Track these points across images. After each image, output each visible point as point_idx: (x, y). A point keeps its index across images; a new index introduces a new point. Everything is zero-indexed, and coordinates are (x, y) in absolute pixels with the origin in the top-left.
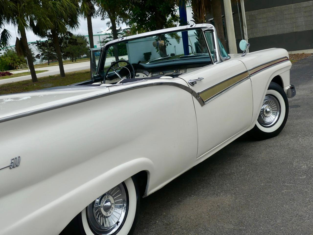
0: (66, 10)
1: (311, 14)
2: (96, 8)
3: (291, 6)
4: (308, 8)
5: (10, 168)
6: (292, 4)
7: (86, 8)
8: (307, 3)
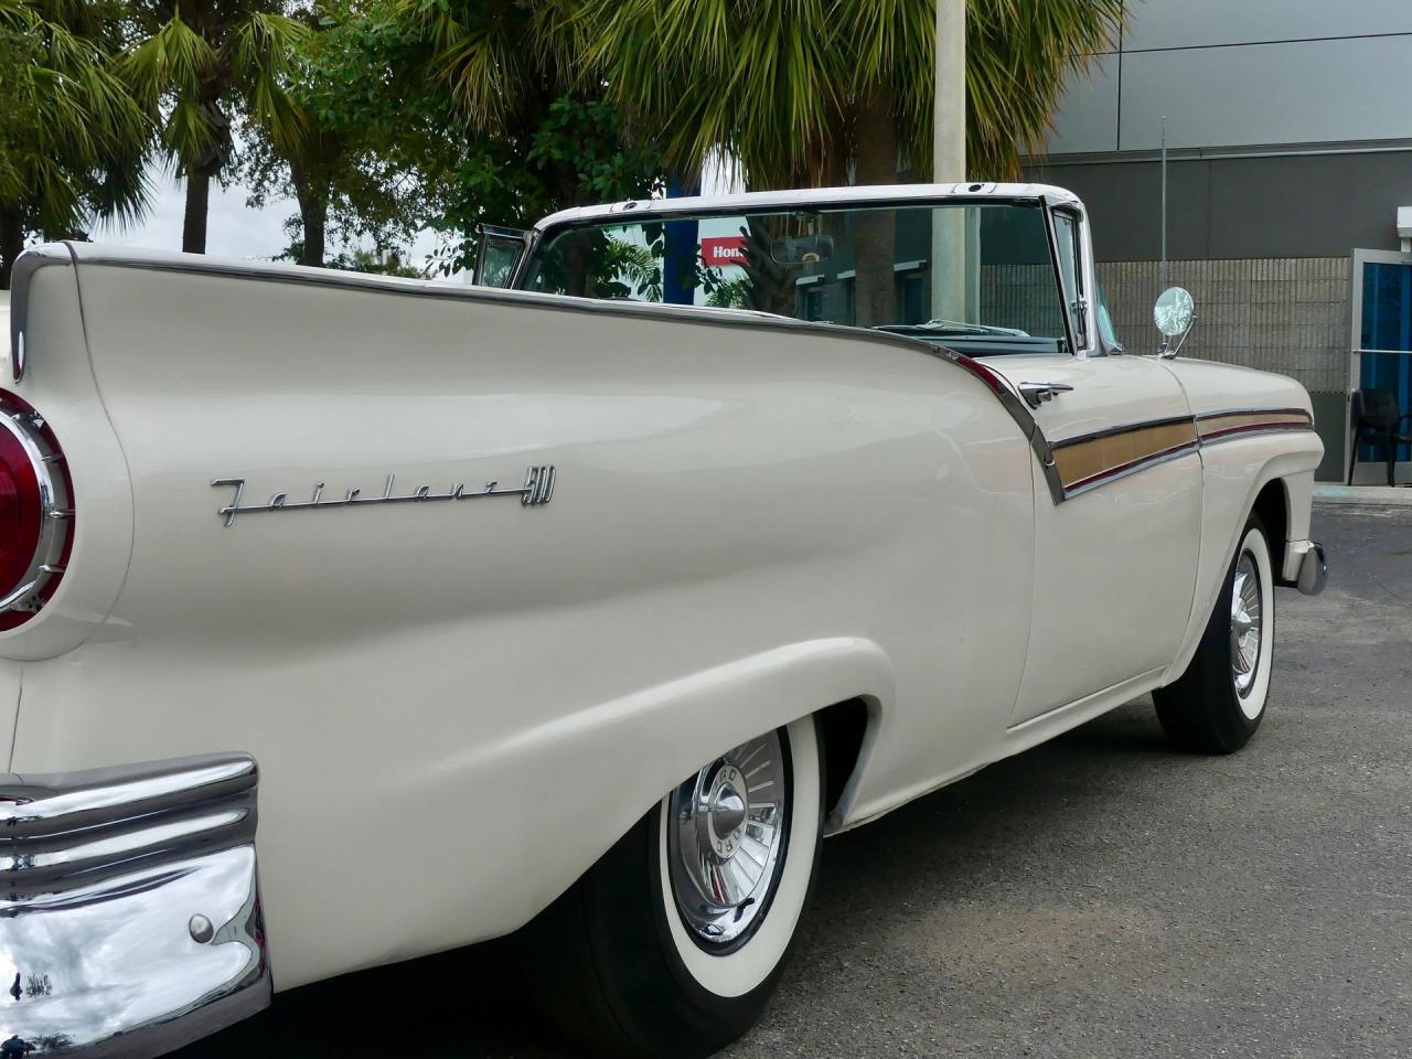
0: (94, 122)
1: (1286, 318)
2: (239, 145)
3: (1198, 270)
4: (1276, 288)
5: (524, 504)
6: (1204, 262)
7: (194, 132)
8: (1271, 266)
